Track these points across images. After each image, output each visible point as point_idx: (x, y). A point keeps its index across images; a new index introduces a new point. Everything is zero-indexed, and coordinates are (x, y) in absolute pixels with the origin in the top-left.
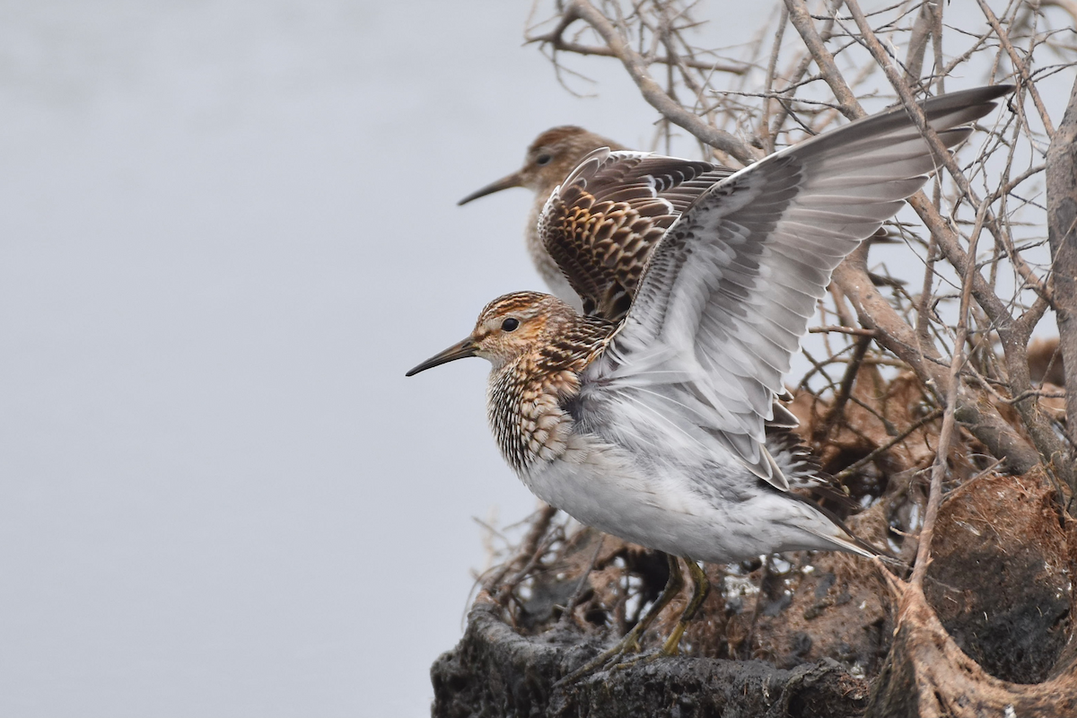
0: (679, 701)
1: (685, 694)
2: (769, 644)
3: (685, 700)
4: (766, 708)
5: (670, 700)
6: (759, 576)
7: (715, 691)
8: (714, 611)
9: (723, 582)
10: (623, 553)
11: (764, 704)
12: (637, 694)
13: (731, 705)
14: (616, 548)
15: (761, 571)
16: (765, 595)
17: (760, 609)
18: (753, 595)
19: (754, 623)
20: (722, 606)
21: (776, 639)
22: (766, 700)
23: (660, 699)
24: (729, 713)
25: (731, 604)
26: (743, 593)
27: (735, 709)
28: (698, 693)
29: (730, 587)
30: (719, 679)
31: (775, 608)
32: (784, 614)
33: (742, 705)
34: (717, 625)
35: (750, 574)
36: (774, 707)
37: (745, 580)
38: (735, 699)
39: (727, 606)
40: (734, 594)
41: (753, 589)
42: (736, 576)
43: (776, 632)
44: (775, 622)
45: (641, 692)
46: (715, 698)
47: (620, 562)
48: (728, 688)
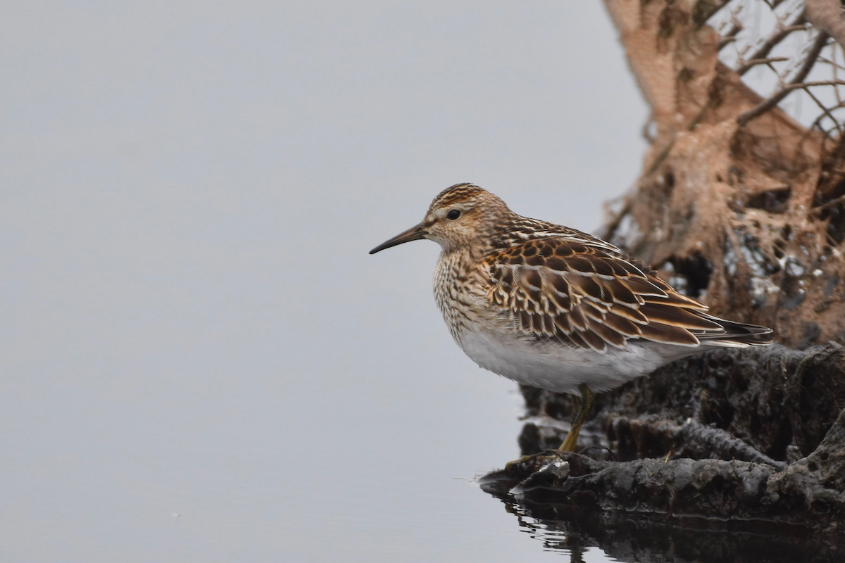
0: (715, 375)
1: (720, 368)
2: (786, 331)
3: (720, 373)
4: (784, 381)
5: (708, 374)
6: (778, 278)
7: (744, 366)
8: (743, 305)
9: (750, 283)
10: (672, 259)
11: (782, 377)
12: (682, 368)
13: (756, 378)
14: (666, 255)
15: (780, 274)
16: (784, 293)
17: (780, 304)
18: (774, 293)
19: (774, 314)
20: (749, 301)
21: (792, 327)
22: (784, 374)
23: (699, 372)
24: (754, 384)
25: (757, 300)
26: (766, 291)
27: (760, 381)
28: (730, 367)
29: (755, 286)
30: (747, 356)
31: (791, 303)
32: (799, 308)
33: (765, 377)
34: (745, 316)
35: (772, 276)
36: (791, 380)
37: (768, 281)
38: (760, 373)
39: (754, 302)
40: (758, 292)
41: (773, 288)
42: (761, 278)
43: (793, 323)
44: (792, 314)
45: (685, 366)
46: (744, 372)
47: (669, 267)
48: (754, 363)
